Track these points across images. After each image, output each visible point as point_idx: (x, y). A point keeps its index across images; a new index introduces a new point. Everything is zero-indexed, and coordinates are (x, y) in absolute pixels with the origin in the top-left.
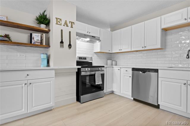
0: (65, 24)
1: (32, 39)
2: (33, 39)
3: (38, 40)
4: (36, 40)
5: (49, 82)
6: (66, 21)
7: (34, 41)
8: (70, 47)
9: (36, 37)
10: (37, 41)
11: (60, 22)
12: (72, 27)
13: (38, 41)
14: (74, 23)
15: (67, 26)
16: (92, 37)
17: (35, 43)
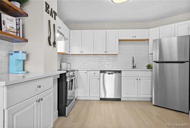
0: (51, 13)
1: (2, 24)
2: (4, 24)
3: (13, 28)
4: (8, 28)
6: (52, 9)
7: (5, 29)
8: (55, 45)
9: (9, 21)
10: (10, 28)
11: (49, 10)
12: (55, 19)
13: (13, 30)
14: (56, 14)
15: (52, 16)
16: (60, 33)
17: (8, 32)
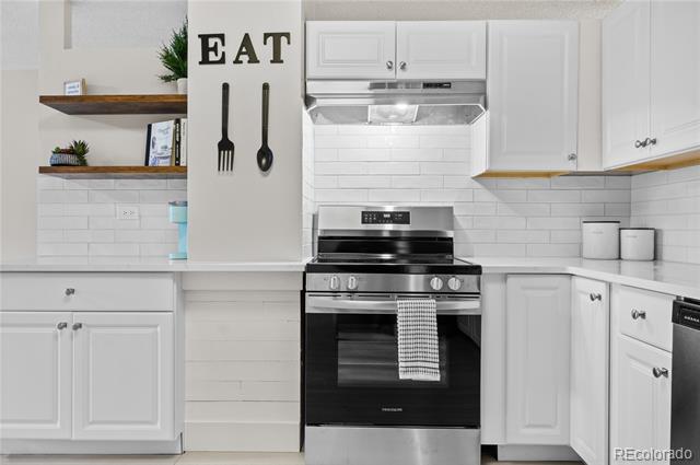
0: (240, 53)
1: (151, 147)
2: (153, 145)
3: (166, 147)
4: (159, 151)
5: (151, 330)
6: (247, 35)
7: (153, 156)
8: (264, 161)
9: (161, 135)
10: (162, 151)
11: (220, 49)
12: (277, 59)
13: (166, 154)
14: (287, 35)
15: (253, 60)
16: (427, 85)
17: (157, 163)
